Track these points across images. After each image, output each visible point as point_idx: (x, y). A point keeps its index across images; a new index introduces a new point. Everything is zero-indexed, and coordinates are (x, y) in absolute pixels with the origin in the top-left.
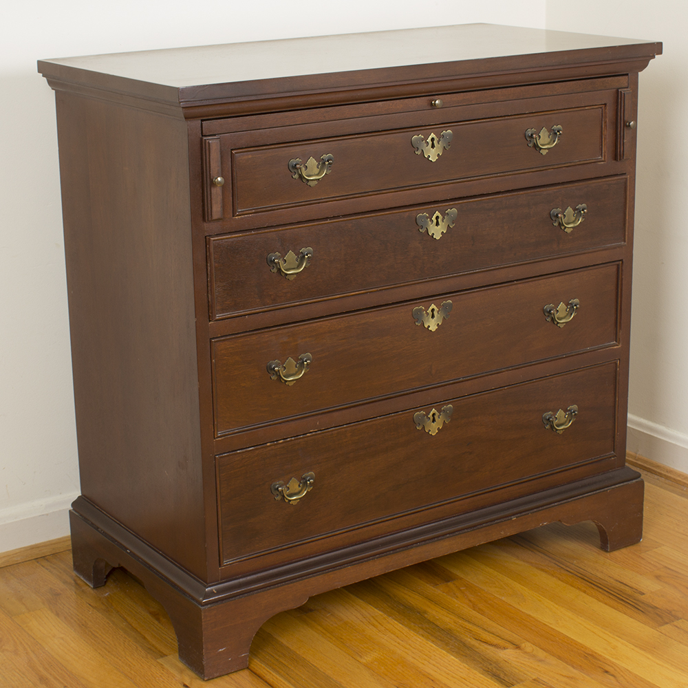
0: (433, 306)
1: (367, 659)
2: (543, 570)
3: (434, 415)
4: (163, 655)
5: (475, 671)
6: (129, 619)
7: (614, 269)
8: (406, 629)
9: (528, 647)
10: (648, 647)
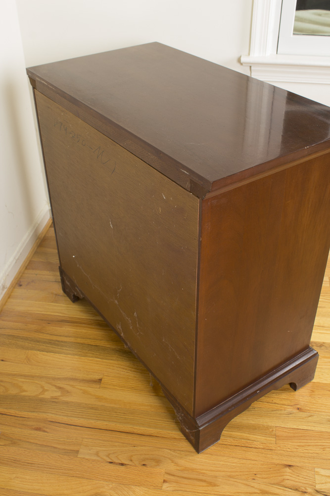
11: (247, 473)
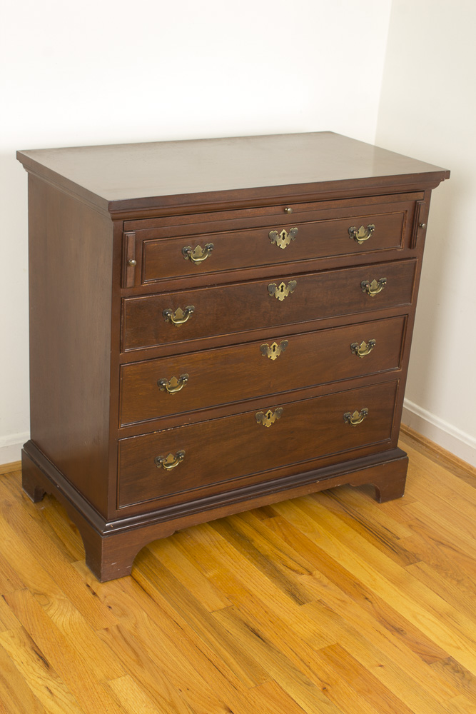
0: (275, 344)
1: (210, 574)
2: (335, 514)
3: (269, 414)
4: (75, 560)
5: (280, 591)
6: (56, 529)
7: (402, 320)
8: (239, 553)
9: (317, 574)
10: (397, 582)
11: (182, 682)
